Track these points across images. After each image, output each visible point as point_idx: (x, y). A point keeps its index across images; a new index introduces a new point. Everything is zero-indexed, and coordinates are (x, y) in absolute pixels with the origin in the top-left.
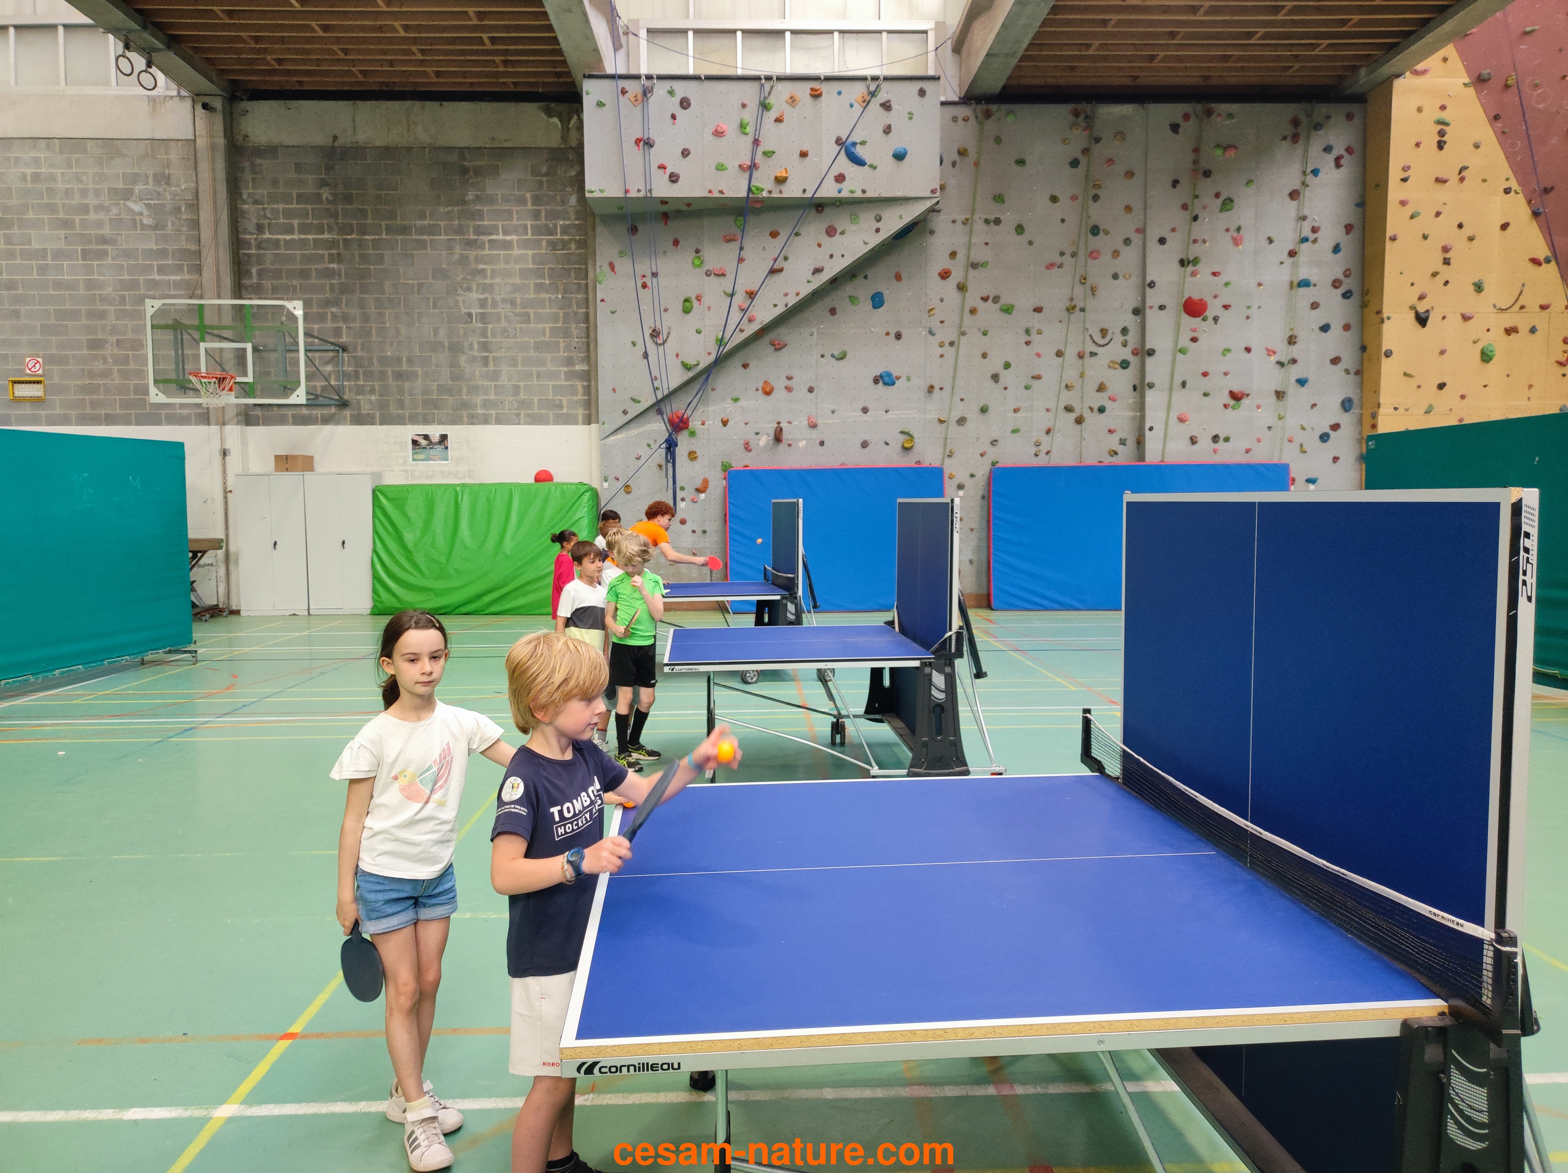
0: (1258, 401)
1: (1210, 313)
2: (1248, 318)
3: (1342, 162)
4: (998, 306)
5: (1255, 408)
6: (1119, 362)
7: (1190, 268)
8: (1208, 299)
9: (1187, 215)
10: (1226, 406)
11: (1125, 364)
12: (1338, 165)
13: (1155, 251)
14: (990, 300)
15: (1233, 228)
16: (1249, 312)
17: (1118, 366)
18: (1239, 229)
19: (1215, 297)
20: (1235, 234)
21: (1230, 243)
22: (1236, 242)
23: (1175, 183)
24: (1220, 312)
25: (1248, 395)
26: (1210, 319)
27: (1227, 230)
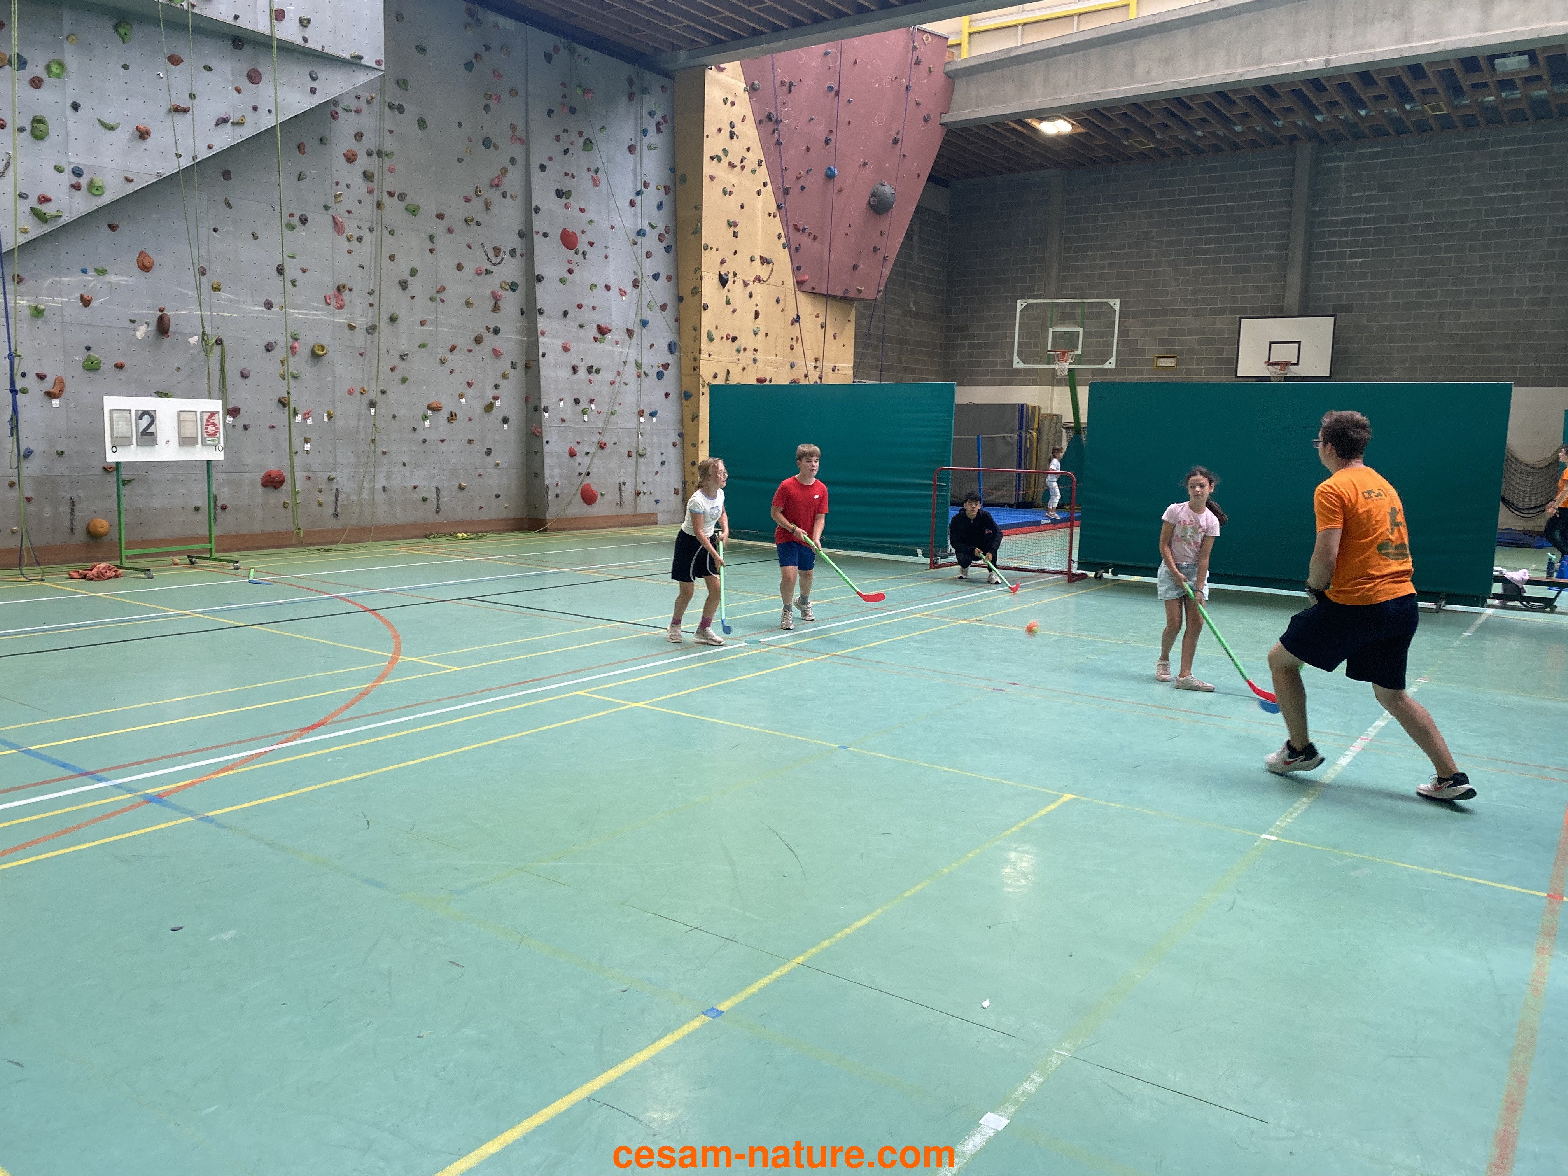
0: (617, 338)
1: (580, 248)
2: (605, 256)
3: (661, 128)
4: (403, 205)
5: (614, 343)
6: (510, 283)
7: (564, 200)
8: (578, 234)
9: (560, 147)
10: (596, 339)
11: (514, 287)
12: (659, 131)
13: (537, 177)
14: (396, 196)
15: (593, 169)
16: (606, 252)
17: (508, 288)
18: (597, 171)
19: (583, 232)
20: (594, 176)
21: (591, 182)
22: (596, 183)
23: (550, 113)
24: (586, 248)
25: (610, 331)
26: (580, 253)
27: (589, 170)
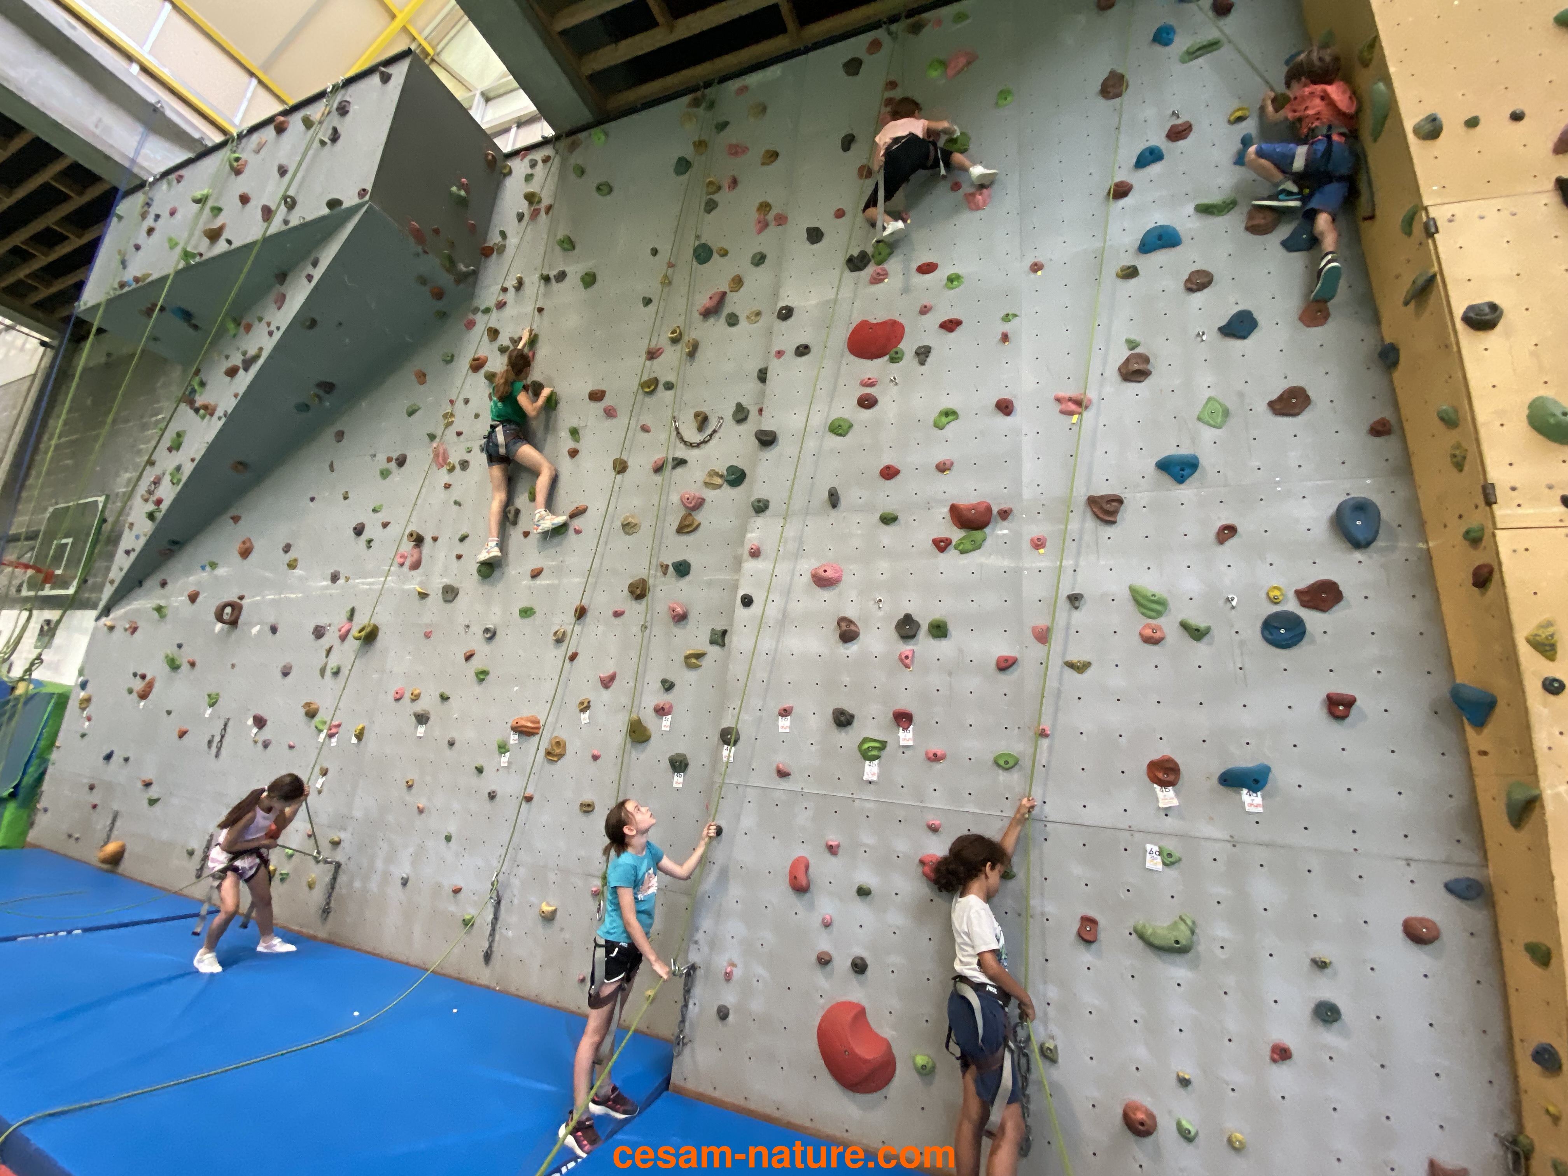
0: (1035, 530)
1: (908, 346)
2: (1005, 338)
5: (1026, 545)
6: (724, 471)
7: (872, 269)
8: (906, 318)
10: (942, 545)
11: (733, 477)
13: (800, 255)
16: (1007, 327)
17: (721, 481)
19: (925, 310)
24: (932, 339)
25: (1005, 514)
26: (910, 354)
